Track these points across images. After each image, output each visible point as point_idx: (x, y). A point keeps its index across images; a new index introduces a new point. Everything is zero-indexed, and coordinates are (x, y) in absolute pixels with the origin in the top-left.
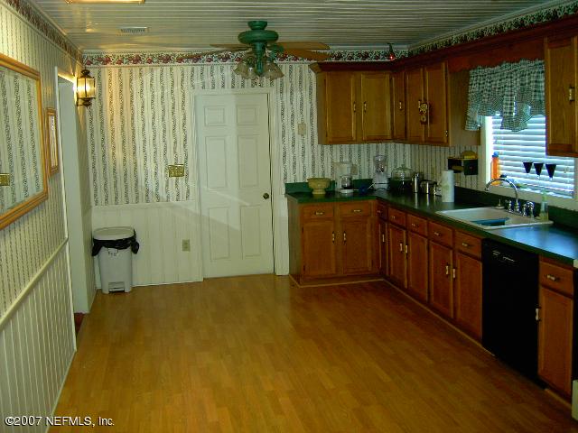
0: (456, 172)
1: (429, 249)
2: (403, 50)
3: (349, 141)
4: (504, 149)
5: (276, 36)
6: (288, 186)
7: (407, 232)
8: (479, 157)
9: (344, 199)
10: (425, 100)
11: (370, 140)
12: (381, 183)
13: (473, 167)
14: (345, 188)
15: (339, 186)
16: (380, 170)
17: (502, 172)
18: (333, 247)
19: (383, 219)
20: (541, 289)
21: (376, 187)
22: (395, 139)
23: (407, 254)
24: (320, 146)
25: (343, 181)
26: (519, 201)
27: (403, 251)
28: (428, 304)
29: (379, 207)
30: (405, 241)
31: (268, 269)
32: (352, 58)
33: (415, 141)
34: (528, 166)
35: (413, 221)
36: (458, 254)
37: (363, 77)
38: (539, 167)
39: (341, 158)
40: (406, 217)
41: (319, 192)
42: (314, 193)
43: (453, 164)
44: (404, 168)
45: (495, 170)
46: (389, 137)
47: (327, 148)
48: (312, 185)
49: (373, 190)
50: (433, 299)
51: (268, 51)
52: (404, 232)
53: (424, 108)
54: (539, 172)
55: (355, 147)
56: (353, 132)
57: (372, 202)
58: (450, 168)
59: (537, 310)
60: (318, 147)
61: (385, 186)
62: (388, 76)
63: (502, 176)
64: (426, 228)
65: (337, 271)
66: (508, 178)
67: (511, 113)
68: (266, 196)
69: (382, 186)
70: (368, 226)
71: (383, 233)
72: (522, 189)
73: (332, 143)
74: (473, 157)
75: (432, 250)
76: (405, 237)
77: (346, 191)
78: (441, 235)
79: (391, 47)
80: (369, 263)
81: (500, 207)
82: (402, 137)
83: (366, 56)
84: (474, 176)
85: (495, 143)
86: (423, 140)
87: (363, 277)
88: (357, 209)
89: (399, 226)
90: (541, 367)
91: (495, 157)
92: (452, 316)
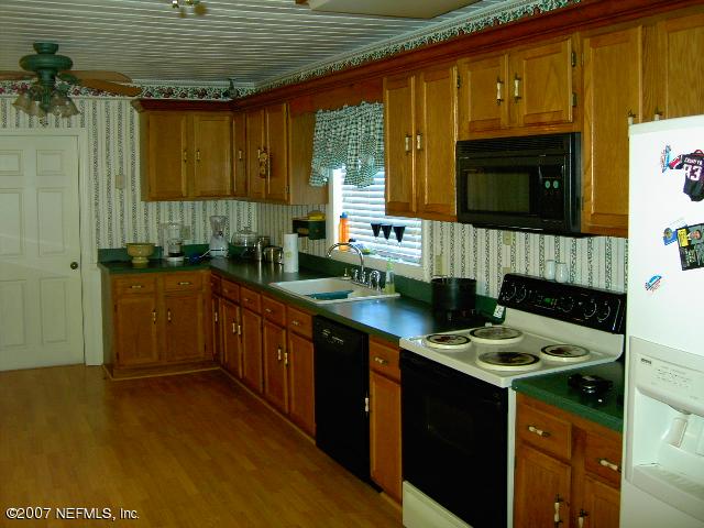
0: (300, 235)
1: (262, 329)
2: (248, 87)
3: (179, 197)
4: (354, 208)
5: (69, 63)
6: (102, 253)
7: (240, 310)
8: (327, 217)
9: (171, 268)
10: (265, 149)
11: (204, 196)
12: (220, 249)
13: (319, 230)
14: (173, 255)
15: (166, 253)
16: (218, 234)
17: (351, 236)
18: (154, 328)
19: (216, 293)
20: (372, 373)
21: (214, 254)
22: (234, 195)
23: (241, 336)
24: (143, 203)
25: (170, 247)
26: (366, 269)
27: (236, 332)
28: (263, 396)
29: (212, 280)
30: (238, 320)
31: (76, 358)
32: (186, 95)
33: (256, 198)
34: (376, 228)
35: (246, 295)
36: (290, 334)
37: (196, 119)
38: (387, 229)
39: (170, 218)
40: (240, 290)
41: (140, 261)
42: (134, 262)
43: (298, 226)
44: (248, 231)
45: (343, 232)
46: (228, 193)
47: (153, 206)
48: (131, 251)
49: (209, 258)
50: (267, 390)
51: (58, 82)
52: (238, 308)
53: (264, 157)
54: (387, 236)
55: (187, 204)
56: (183, 186)
57: (204, 272)
58: (295, 231)
59: (367, 399)
60: (140, 205)
61: (224, 253)
62: (227, 118)
63: (350, 240)
64: (259, 304)
65: (160, 358)
66: (358, 242)
67: (355, 165)
68: (74, 266)
69: (222, 253)
70: (199, 301)
71: (217, 310)
72: (371, 256)
73: (158, 199)
74: (320, 218)
75: (265, 329)
76: (238, 314)
77: (175, 259)
78: (273, 311)
79: (231, 83)
80: (201, 348)
81: (346, 278)
82: (242, 193)
83: (204, 93)
84: (322, 241)
85: (344, 201)
86: (264, 196)
87: (195, 365)
88: (185, 281)
89: (232, 301)
90: (374, 468)
91: (343, 217)
92: (287, 410)
